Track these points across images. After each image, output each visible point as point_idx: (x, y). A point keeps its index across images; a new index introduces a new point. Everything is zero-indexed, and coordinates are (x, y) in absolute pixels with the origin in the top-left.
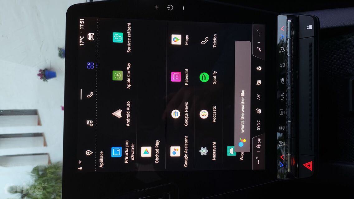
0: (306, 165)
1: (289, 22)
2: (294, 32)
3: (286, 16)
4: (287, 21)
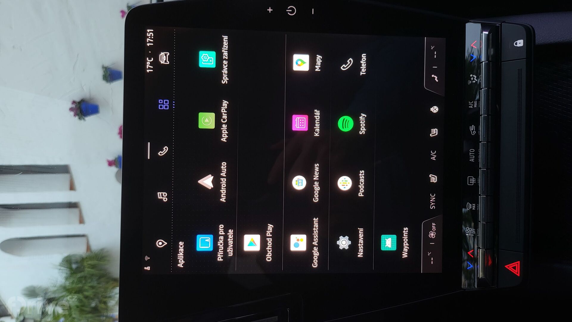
0: (509, 267)
1: (485, 34)
2: (492, 50)
3: (480, 25)
4: (482, 33)
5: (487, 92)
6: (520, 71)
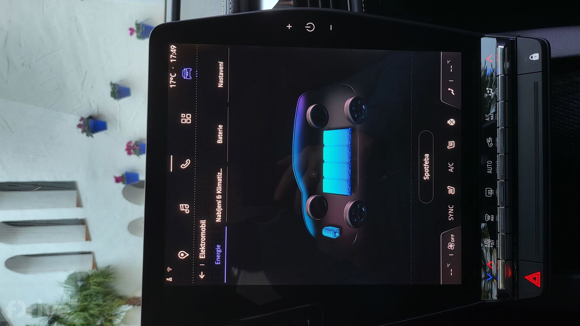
0: (529, 278)
2: (508, 63)
3: (495, 40)
4: (498, 47)
5: (504, 104)
6: (536, 84)
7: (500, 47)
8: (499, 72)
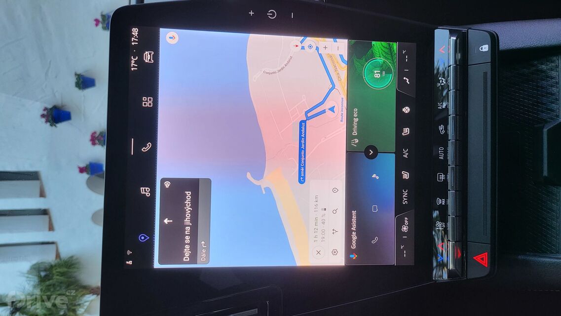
0: (478, 258)
2: (459, 55)
3: (448, 31)
4: (450, 38)
5: (455, 93)
6: (485, 74)
7: (452, 38)
8: (452, 62)
